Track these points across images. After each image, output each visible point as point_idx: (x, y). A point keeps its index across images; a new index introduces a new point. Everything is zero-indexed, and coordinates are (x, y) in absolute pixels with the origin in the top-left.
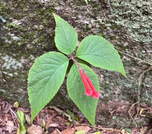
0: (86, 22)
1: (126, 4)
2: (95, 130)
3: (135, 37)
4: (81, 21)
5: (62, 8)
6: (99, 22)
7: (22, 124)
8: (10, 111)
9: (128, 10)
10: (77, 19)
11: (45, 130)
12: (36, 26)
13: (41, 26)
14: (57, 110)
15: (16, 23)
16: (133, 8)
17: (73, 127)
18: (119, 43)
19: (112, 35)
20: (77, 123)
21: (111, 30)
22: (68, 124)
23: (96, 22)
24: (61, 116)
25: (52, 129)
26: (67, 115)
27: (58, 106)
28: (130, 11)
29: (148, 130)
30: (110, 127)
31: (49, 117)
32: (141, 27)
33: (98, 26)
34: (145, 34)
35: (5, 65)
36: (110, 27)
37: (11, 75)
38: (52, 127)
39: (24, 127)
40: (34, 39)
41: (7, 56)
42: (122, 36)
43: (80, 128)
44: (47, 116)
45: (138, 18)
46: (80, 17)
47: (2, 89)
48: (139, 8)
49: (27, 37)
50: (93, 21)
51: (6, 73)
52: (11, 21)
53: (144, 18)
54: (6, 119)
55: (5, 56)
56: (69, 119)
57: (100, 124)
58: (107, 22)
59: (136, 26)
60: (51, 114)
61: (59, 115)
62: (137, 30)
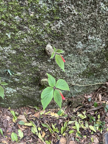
0: (51, 71)
1: (67, 64)
2: (47, 111)
3: (68, 75)
4: (49, 71)
5: (41, 67)
6: (56, 71)
7: (14, 116)
8: (7, 112)
9: (67, 66)
10: (47, 70)
11: (26, 116)
12: (29, 75)
13: (31, 74)
14: (31, 107)
15: (19, 74)
16: (69, 66)
17: (38, 112)
18: (62, 78)
19: (60, 75)
20: (40, 110)
21: (60, 73)
22: (36, 111)
23: (54, 71)
24: (32, 109)
25: (29, 115)
26: (35, 108)
27: (30, 105)
28: (68, 67)
29: (68, 107)
30: (54, 109)
31: (27, 110)
32: (71, 72)
33: (55, 72)
34: (71, 74)
35: (7, 92)
36: (60, 72)
37: (10, 96)
38: (29, 114)
39: (15, 117)
40: (27, 79)
41: (8, 88)
42: (63, 75)
43: (41, 111)
44: (25, 110)
45: (70, 69)
46: (48, 69)
47: (2, 103)
48: (71, 65)
49: (23, 79)
50: (53, 71)
51: (7, 95)
52: (16, 73)
53: (72, 68)
54: (6, 116)
55: (7, 88)
56: (36, 109)
57: (50, 108)
58: (59, 71)
59: (69, 71)
60: (27, 109)
61: (31, 109)
62: (69, 73)
